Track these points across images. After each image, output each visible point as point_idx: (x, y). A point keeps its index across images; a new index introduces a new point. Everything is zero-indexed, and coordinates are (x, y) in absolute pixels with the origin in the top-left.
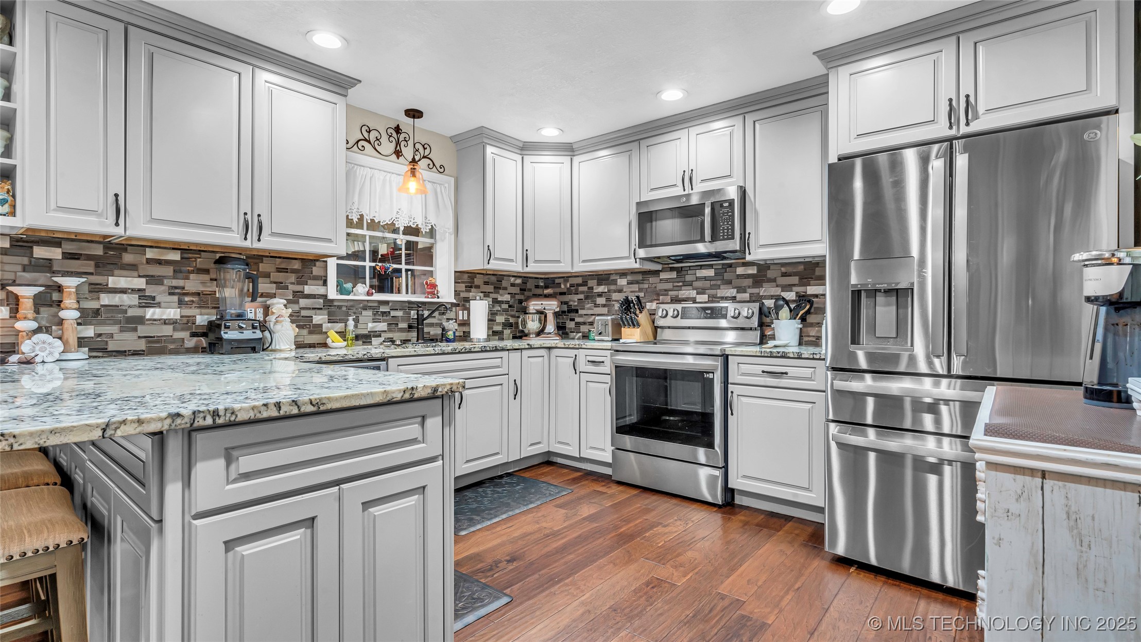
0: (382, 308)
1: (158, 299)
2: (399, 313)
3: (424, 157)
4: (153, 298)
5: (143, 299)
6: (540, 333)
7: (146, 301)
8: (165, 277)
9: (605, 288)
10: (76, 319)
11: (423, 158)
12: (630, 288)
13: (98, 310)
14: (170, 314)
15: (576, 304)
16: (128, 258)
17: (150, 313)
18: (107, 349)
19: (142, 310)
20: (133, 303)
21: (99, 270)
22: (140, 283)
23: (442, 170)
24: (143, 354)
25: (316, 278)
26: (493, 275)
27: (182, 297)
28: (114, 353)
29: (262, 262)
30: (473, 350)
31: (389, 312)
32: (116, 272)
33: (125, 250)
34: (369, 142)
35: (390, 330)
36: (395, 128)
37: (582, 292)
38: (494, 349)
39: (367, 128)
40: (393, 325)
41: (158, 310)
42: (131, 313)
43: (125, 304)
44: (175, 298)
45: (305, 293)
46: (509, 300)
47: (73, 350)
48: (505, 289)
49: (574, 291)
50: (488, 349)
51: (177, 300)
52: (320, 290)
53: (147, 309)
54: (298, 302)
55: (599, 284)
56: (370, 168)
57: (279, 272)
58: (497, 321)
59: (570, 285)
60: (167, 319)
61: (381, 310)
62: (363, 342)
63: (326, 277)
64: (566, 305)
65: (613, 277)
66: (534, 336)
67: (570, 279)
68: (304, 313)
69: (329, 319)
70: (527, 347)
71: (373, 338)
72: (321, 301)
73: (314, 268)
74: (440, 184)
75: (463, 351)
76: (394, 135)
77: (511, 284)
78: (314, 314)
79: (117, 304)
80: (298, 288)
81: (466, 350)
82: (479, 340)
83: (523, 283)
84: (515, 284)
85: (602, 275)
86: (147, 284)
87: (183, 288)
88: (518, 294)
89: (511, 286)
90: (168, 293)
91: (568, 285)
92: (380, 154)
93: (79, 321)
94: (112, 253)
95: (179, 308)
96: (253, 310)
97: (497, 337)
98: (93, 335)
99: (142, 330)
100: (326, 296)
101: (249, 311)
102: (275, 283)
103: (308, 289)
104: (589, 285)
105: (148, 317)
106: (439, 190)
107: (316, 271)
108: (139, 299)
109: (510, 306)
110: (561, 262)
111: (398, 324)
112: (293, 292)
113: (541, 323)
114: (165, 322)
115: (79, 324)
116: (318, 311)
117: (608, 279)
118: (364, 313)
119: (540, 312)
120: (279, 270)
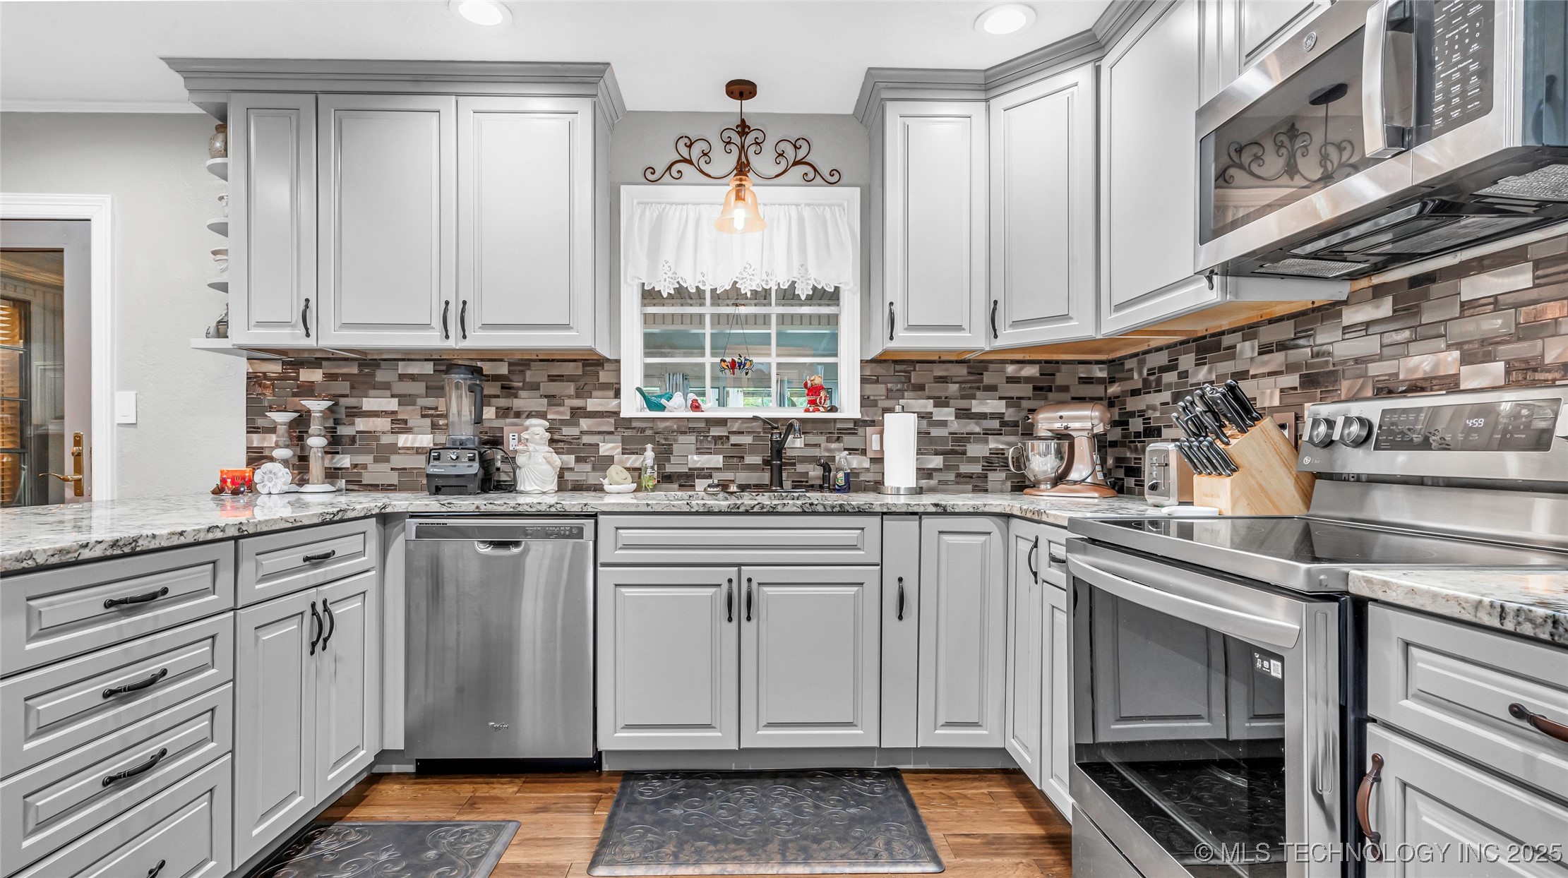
0: (713, 432)
1: (410, 424)
2: (747, 440)
3: (796, 163)
4: (405, 422)
5: (396, 424)
6: (1059, 479)
7: (399, 426)
8: (418, 396)
9: (1210, 371)
10: (323, 448)
11: (793, 165)
12: (1264, 364)
13: (354, 437)
14: (421, 441)
15: (1157, 414)
16: (381, 376)
17: (403, 440)
18: (361, 481)
19: (394, 436)
20: (385, 430)
21: (355, 392)
22: (392, 405)
23: (835, 178)
24: (396, 490)
25: (605, 386)
26: (958, 362)
27: (435, 419)
28: (369, 488)
29: (530, 369)
30: (780, 509)
31: (728, 438)
32: (372, 392)
33: (378, 366)
34: (690, 162)
35: (727, 467)
36: (737, 127)
37: (1169, 387)
38: (837, 509)
39: (686, 140)
40: (735, 457)
41: (410, 436)
42: (386, 439)
43: (378, 430)
44: (428, 421)
45: (588, 410)
46: (1004, 411)
47: (316, 481)
48: (993, 388)
49: (1154, 385)
50: (820, 509)
51: (430, 424)
52: (611, 405)
53: (399, 435)
54: (578, 424)
55: (1199, 363)
56: (694, 204)
57: (552, 381)
58: (969, 455)
59: (1148, 370)
60: (420, 448)
61: (711, 434)
62: (680, 486)
63: (619, 384)
64: (1141, 419)
65: (1227, 340)
66: (1049, 487)
67: (1147, 356)
68: (586, 439)
69: (623, 449)
70: (933, 509)
71: (696, 480)
72: (612, 420)
73: (601, 373)
74: (830, 206)
75: (755, 510)
76: (736, 139)
77: (1007, 378)
78: (602, 440)
79: (372, 430)
80: (577, 403)
81: (762, 508)
82: (897, 492)
83: (1041, 374)
84: (1019, 378)
85: (1204, 337)
86: (399, 405)
87: (436, 409)
88: (1029, 399)
89: (1007, 382)
90: (420, 415)
91: (1145, 372)
92: (709, 176)
93: (327, 450)
94: (367, 370)
95: (432, 433)
96: (516, 435)
97: (970, 487)
98: (349, 466)
99: (398, 461)
100: (617, 413)
101: (511, 437)
102: (546, 396)
103: (593, 404)
104: (1181, 368)
105: (400, 445)
106: (828, 216)
107: (604, 377)
108: (392, 423)
109: (1003, 424)
110: (1071, 318)
111: (743, 457)
112: (572, 408)
113: (1062, 459)
114: (418, 451)
115: (326, 453)
116: (607, 437)
117: (1217, 347)
118: (682, 439)
119: (1063, 436)
120: (552, 378)
